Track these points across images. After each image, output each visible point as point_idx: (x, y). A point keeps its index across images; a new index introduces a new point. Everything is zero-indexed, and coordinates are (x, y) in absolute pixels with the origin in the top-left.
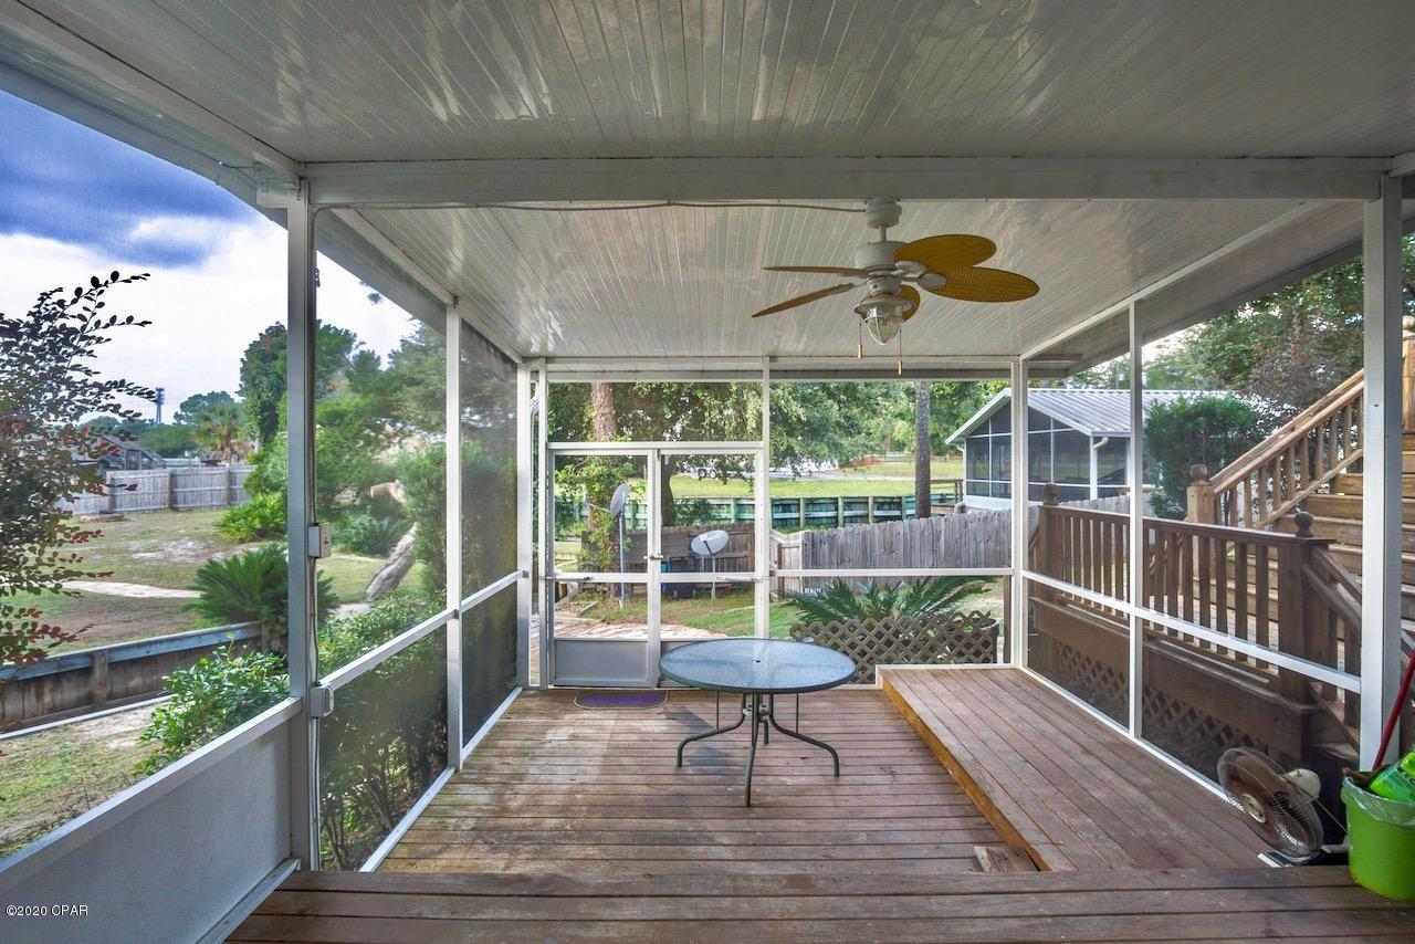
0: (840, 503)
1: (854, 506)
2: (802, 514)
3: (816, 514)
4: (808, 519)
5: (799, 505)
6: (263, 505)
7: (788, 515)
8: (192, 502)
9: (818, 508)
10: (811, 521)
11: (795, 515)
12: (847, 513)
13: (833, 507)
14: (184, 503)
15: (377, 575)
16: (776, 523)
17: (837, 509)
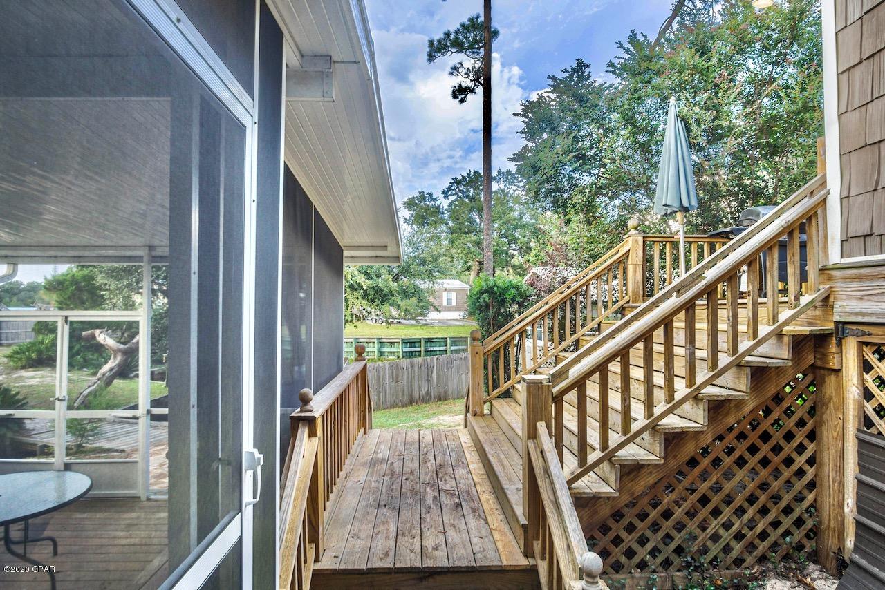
0: (448, 341)
1: (458, 343)
2: (422, 349)
3: (432, 349)
4: (426, 351)
5: (420, 342)
6: (42, 343)
7: (413, 349)
8: (12, 339)
9: (434, 344)
10: (429, 353)
11: (418, 349)
12: (453, 348)
13: (443, 344)
14: (7, 340)
15: (81, 394)
16: (405, 354)
17: (446, 346)
